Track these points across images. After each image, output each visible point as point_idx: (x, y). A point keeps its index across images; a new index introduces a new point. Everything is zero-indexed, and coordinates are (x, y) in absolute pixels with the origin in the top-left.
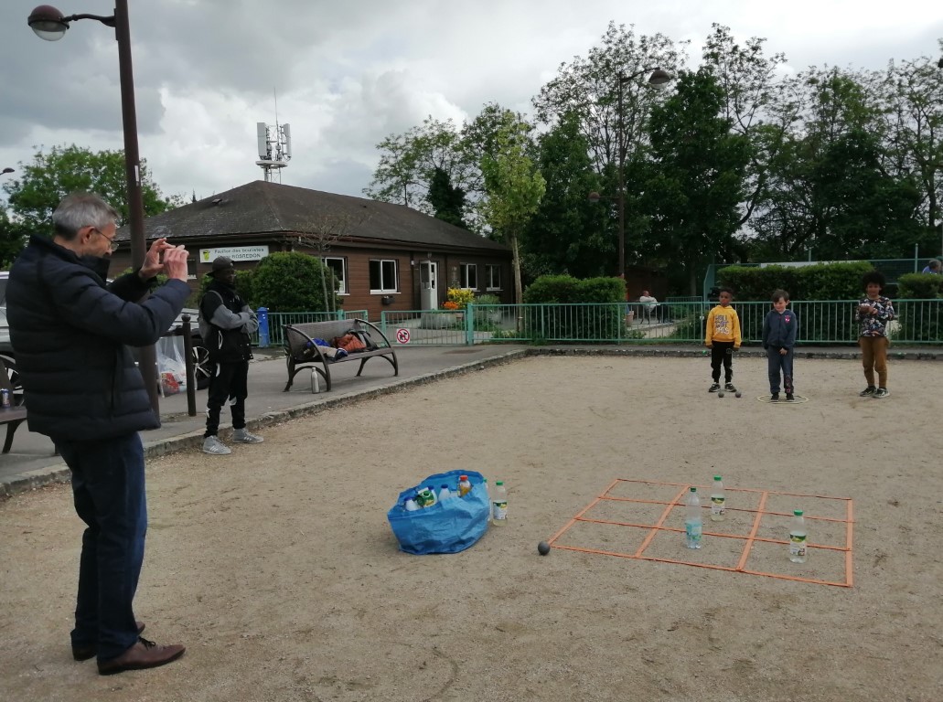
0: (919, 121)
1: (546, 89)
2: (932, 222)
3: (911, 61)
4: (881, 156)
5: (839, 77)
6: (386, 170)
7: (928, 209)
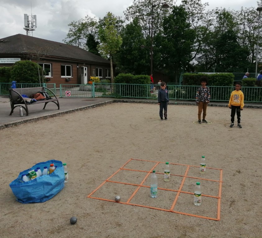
0: (250, 28)
1: (129, 9)
2: (253, 61)
3: (248, 8)
4: (238, 39)
5: (225, 12)
6: (71, 33)
7: (252, 57)
